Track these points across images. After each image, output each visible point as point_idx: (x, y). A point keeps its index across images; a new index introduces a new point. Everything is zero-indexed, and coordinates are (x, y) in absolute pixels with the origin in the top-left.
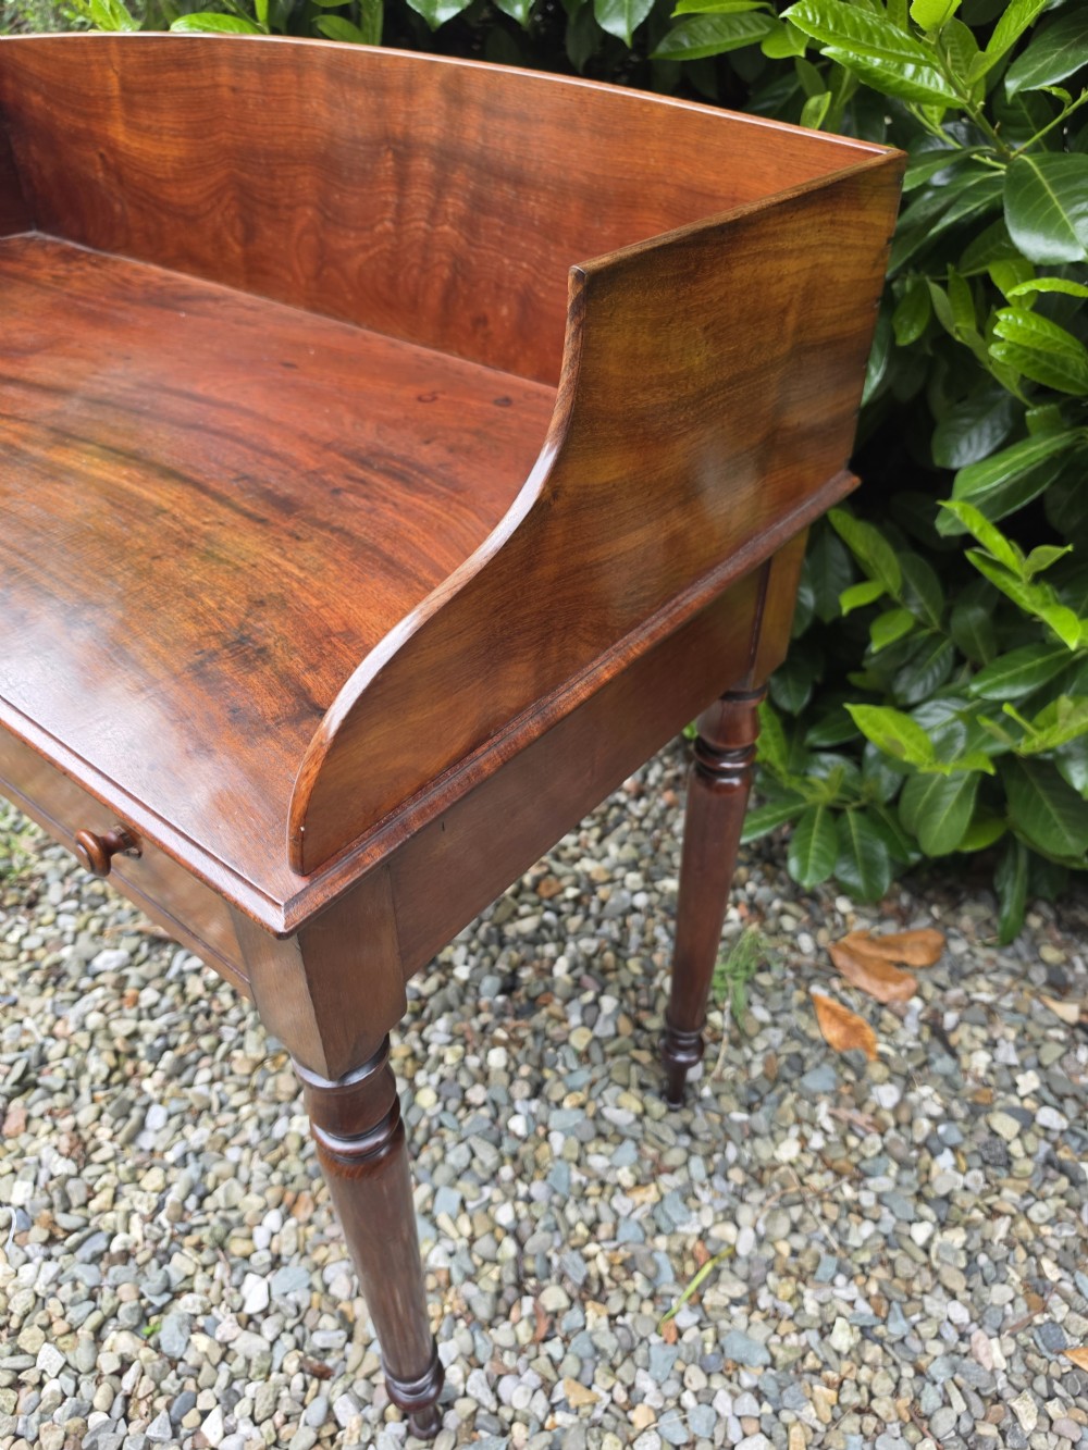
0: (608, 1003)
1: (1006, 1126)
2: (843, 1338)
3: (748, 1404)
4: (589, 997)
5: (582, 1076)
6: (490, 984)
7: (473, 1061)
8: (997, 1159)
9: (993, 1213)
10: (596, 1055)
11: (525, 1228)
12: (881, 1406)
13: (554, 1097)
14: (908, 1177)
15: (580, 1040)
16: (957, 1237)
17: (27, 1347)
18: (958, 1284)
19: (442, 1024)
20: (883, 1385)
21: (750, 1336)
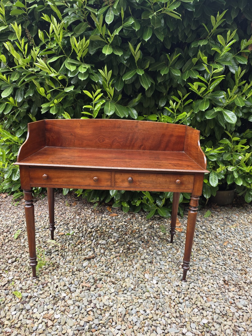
0: (155, 238)
1: (201, 230)
2: (208, 253)
3: (207, 261)
4: (153, 238)
5: (161, 246)
6: (140, 242)
7: (148, 250)
8: (203, 233)
9: (207, 238)
10: (160, 243)
11: (173, 260)
12: (216, 256)
13: (160, 249)
14: (198, 238)
15: (157, 243)
16: (207, 241)
17: (136, 302)
18: (211, 244)
19: (140, 248)
20: (214, 255)
21: (201, 257)
